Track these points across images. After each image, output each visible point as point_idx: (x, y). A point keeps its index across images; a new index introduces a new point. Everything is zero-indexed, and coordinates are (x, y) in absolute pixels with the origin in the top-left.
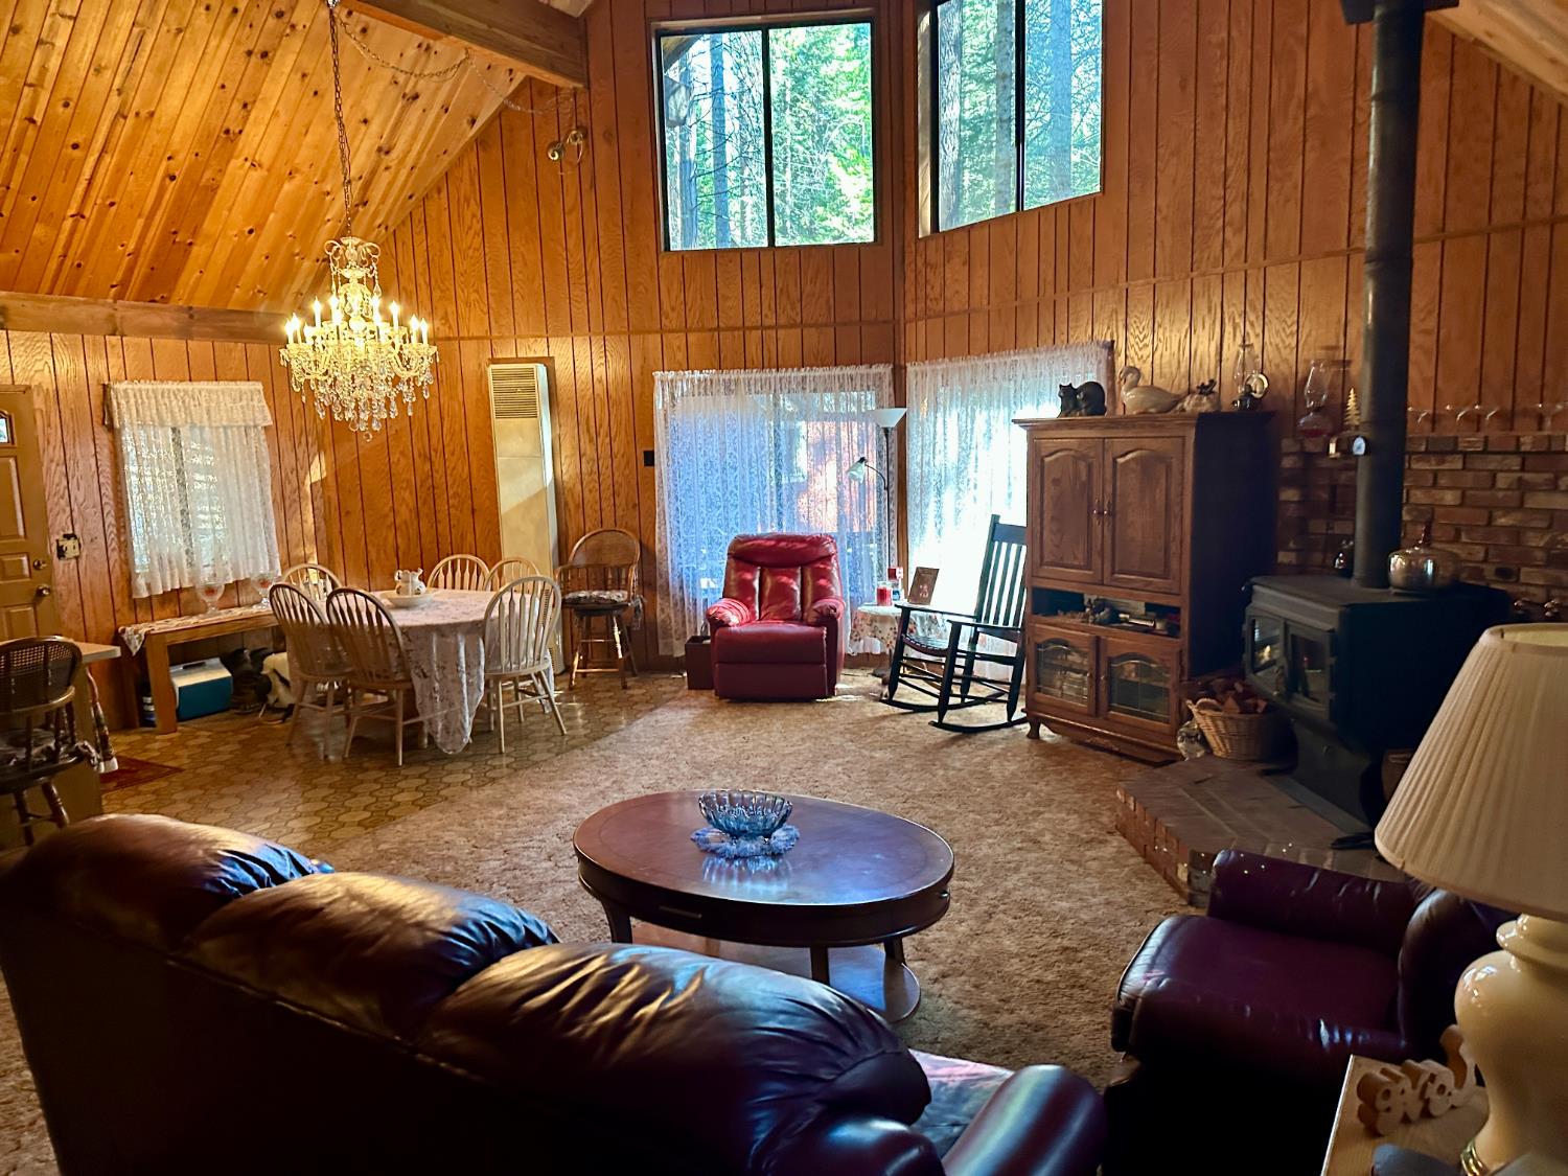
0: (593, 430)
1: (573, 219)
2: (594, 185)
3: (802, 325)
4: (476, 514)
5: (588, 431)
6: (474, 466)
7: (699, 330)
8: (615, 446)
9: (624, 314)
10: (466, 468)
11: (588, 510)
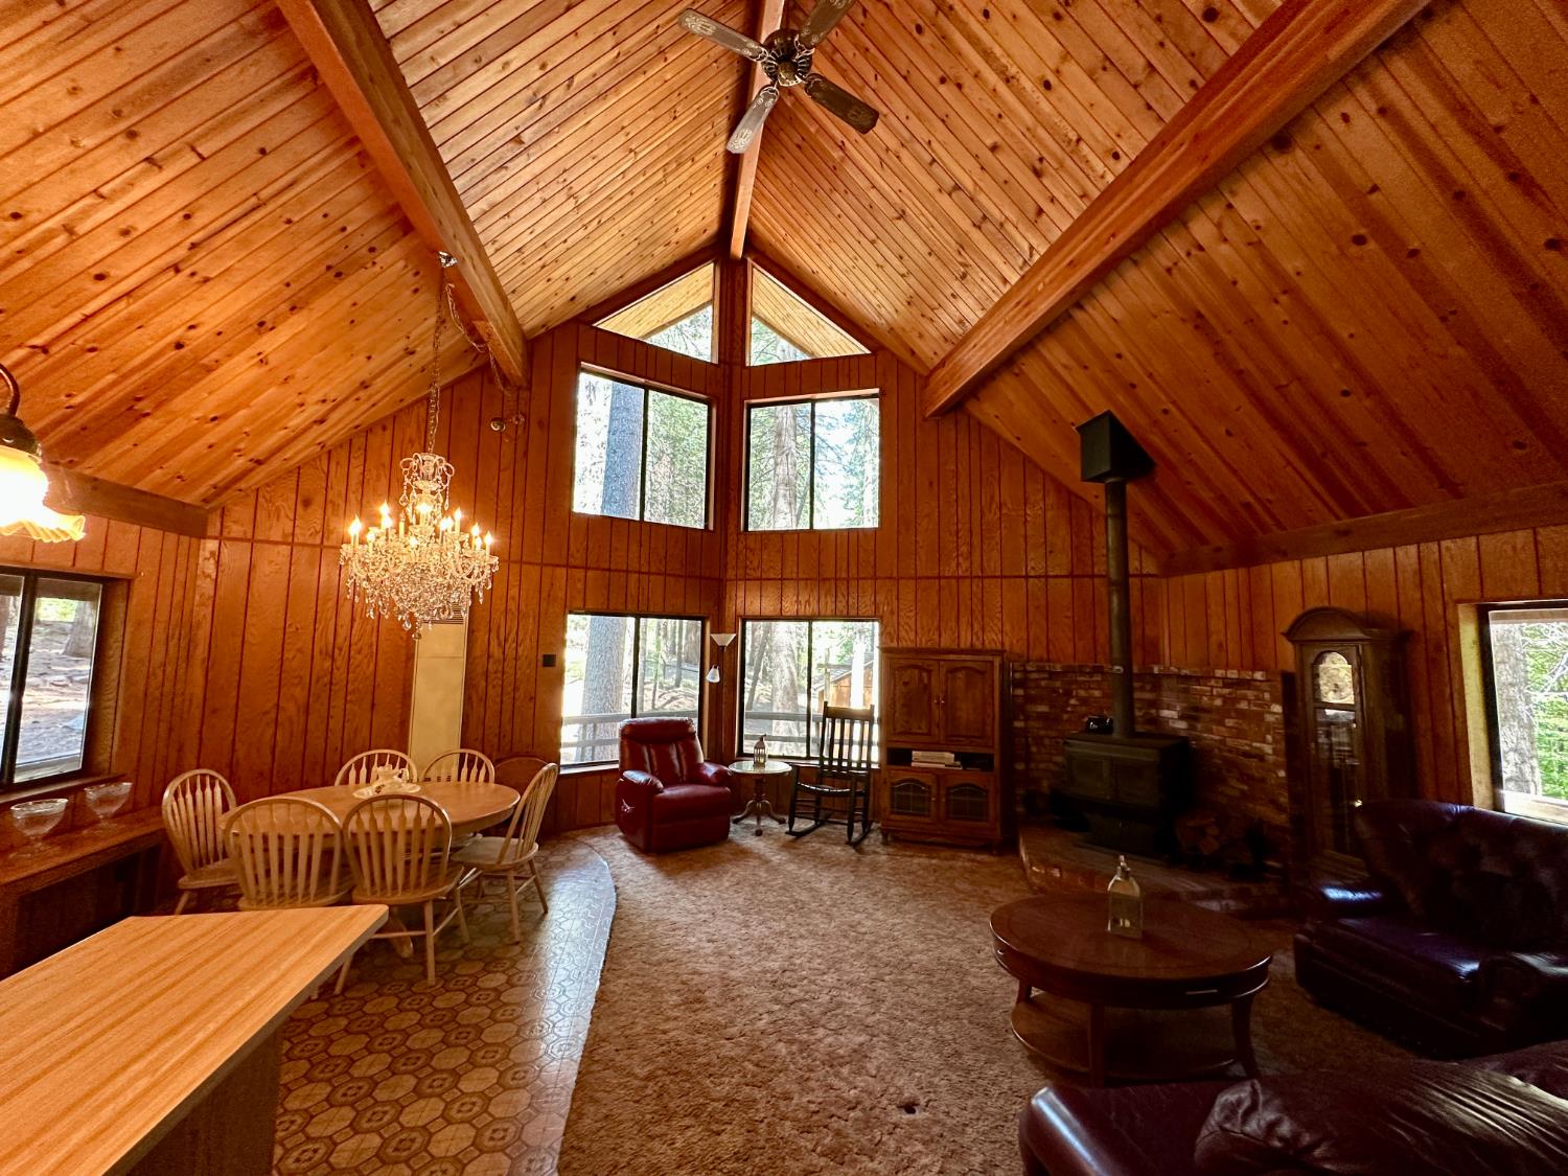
0: (502, 638)
1: (506, 476)
2: (526, 454)
3: (666, 574)
4: (376, 707)
5: (498, 637)
6: (381, 663)
7: (597, 569)
8: (520, 650)
9: (539, 550)
10: (372, 666)
11: (490, 703)
